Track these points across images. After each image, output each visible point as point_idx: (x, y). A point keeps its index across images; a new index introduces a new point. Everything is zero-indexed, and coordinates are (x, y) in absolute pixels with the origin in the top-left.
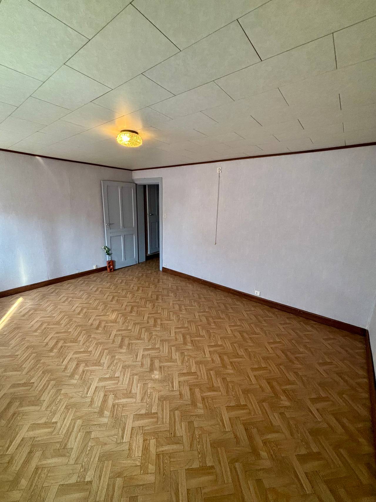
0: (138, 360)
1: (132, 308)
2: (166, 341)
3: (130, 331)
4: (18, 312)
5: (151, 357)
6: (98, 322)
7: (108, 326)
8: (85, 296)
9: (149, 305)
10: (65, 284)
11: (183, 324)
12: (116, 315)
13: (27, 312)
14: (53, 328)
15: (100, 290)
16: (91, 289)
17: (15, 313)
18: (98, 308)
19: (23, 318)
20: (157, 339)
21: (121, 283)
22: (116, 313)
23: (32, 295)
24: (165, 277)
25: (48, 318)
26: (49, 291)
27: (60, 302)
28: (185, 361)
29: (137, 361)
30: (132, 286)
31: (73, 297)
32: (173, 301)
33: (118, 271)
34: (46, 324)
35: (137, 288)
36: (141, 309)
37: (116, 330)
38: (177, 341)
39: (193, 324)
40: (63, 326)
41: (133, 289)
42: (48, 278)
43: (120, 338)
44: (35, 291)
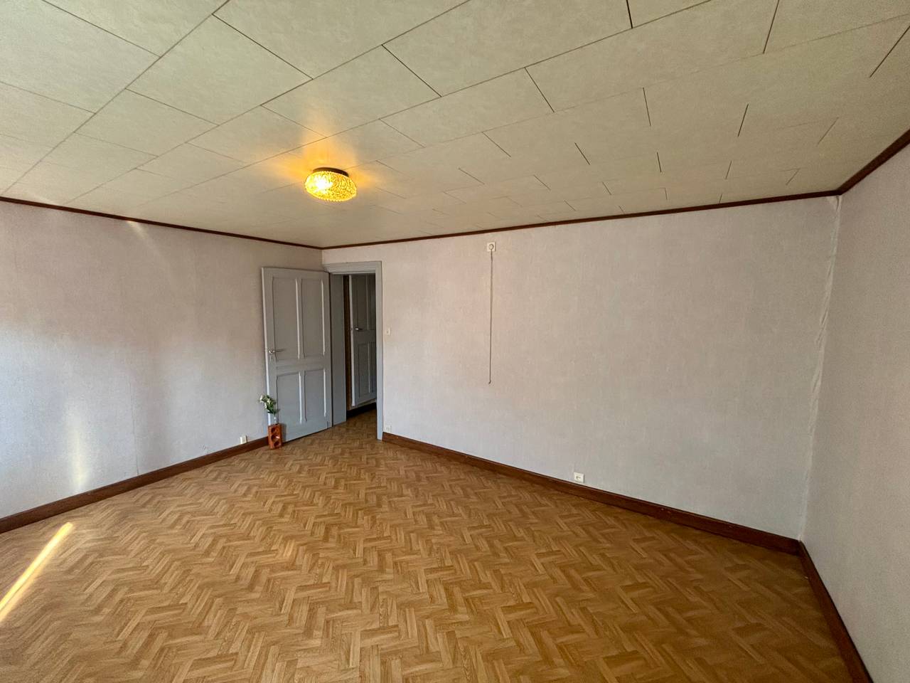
0: (351, 666)
1: (327, 530)
2: (410, 604)
3: (328, 589)
4: (57, 562)
5: (381, 654)
6: (252, 570)
7: (275, 579)
8: (222, 508)
9: (364, 520)
10: (176, 483)
11: (442, 560)
12: (293, 550)
13: (78, 562)
14: (141, 598)
15: (254, 490)
16: (236, 491)
17: (47, 566)
18: (252, 534)
19: (70, 577)
20: (389, 602)
21: (299, 472)
22: (292, 545)
23: (95, 516)
24: (391, 454)
25: (131, 573)
26: (137, 501)
27: (161, 526)
28: (459, 657)
29: (350, 669)
30: (324, 477)
31: (193, 514)
32: (413, 506)
33: (292, 446)
34: (126, 589)
35: (333, 483)
36: (346, 530)
37: (294, 589)
38: (434, 603)
39: (461, 557)
40: (166, 590)
41: (325, 484)
42: (138, 471)
43: (305, 608)
44: (103, 504)
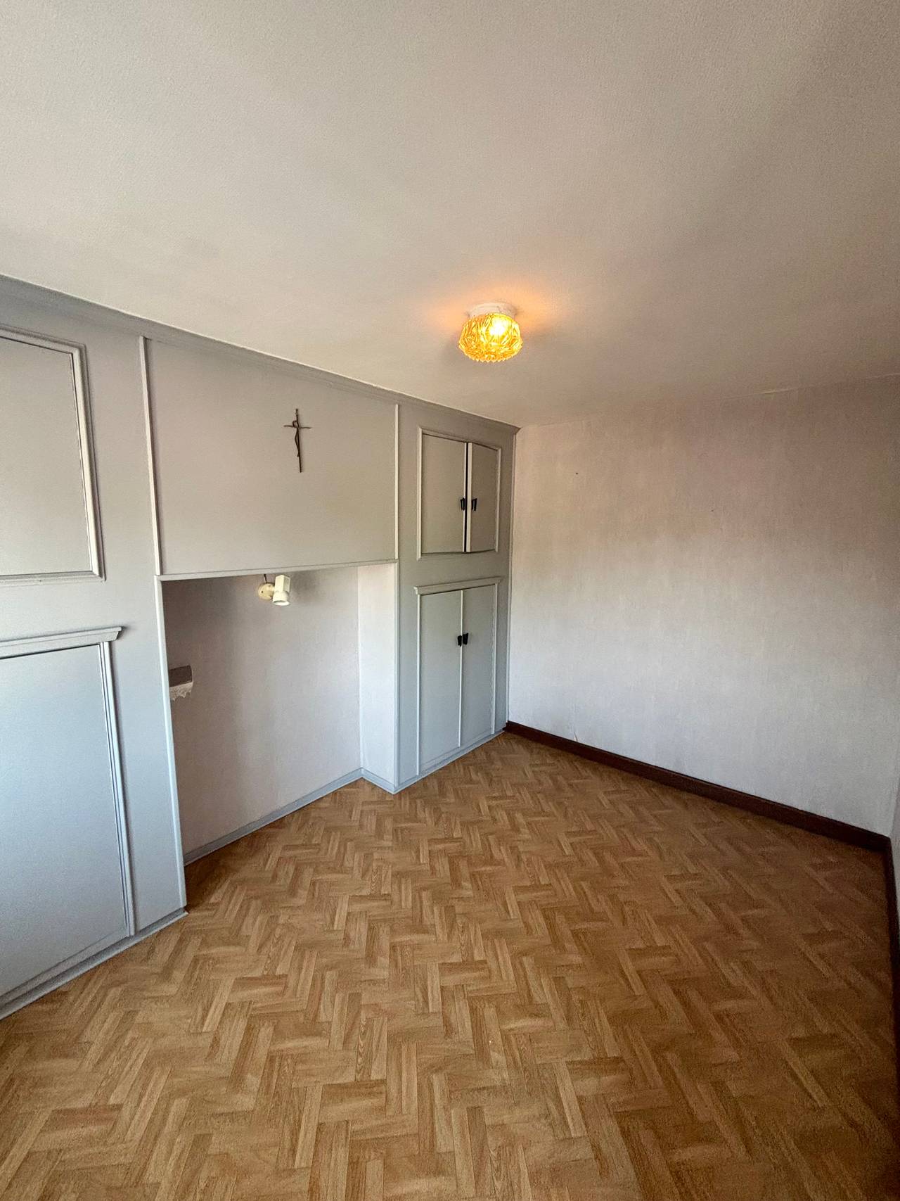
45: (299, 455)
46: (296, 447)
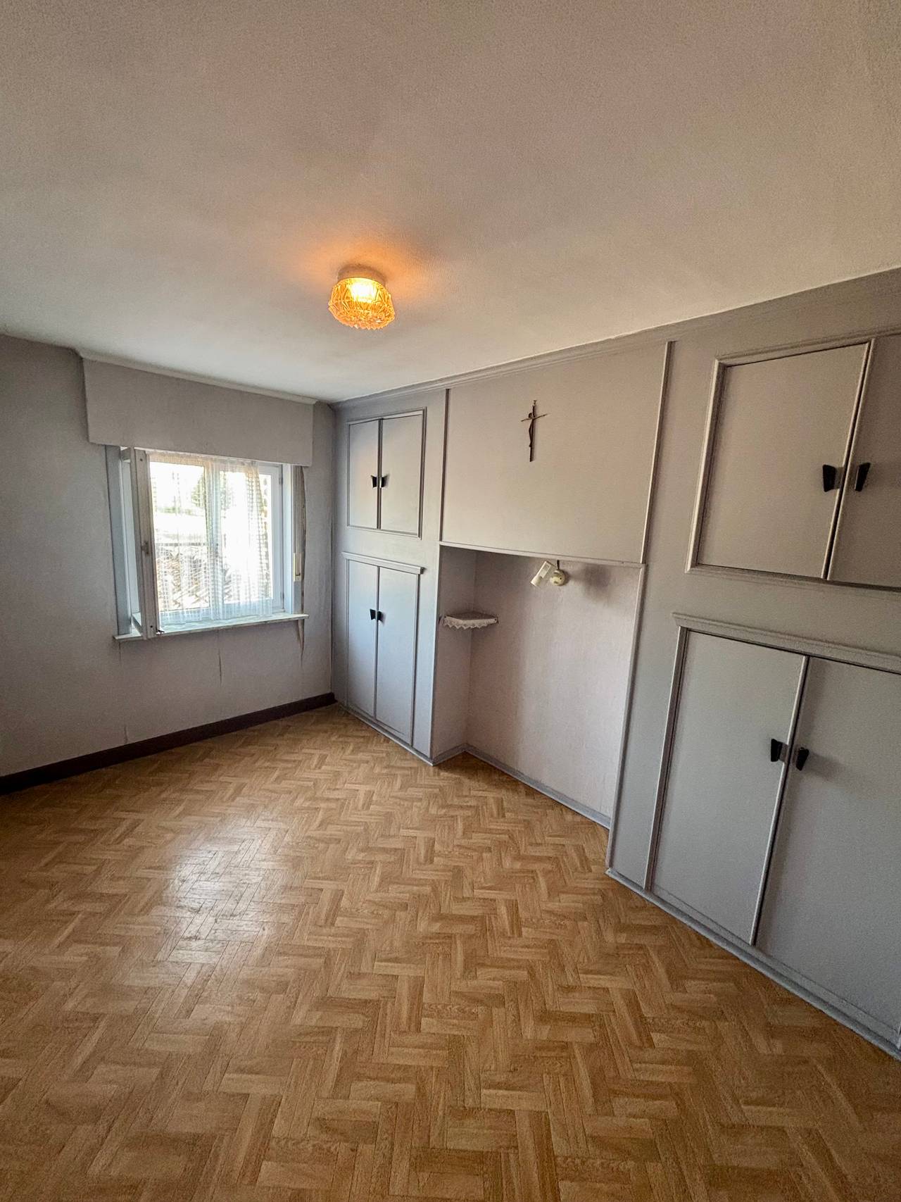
45: (531, 446)
46: (529, 438)
